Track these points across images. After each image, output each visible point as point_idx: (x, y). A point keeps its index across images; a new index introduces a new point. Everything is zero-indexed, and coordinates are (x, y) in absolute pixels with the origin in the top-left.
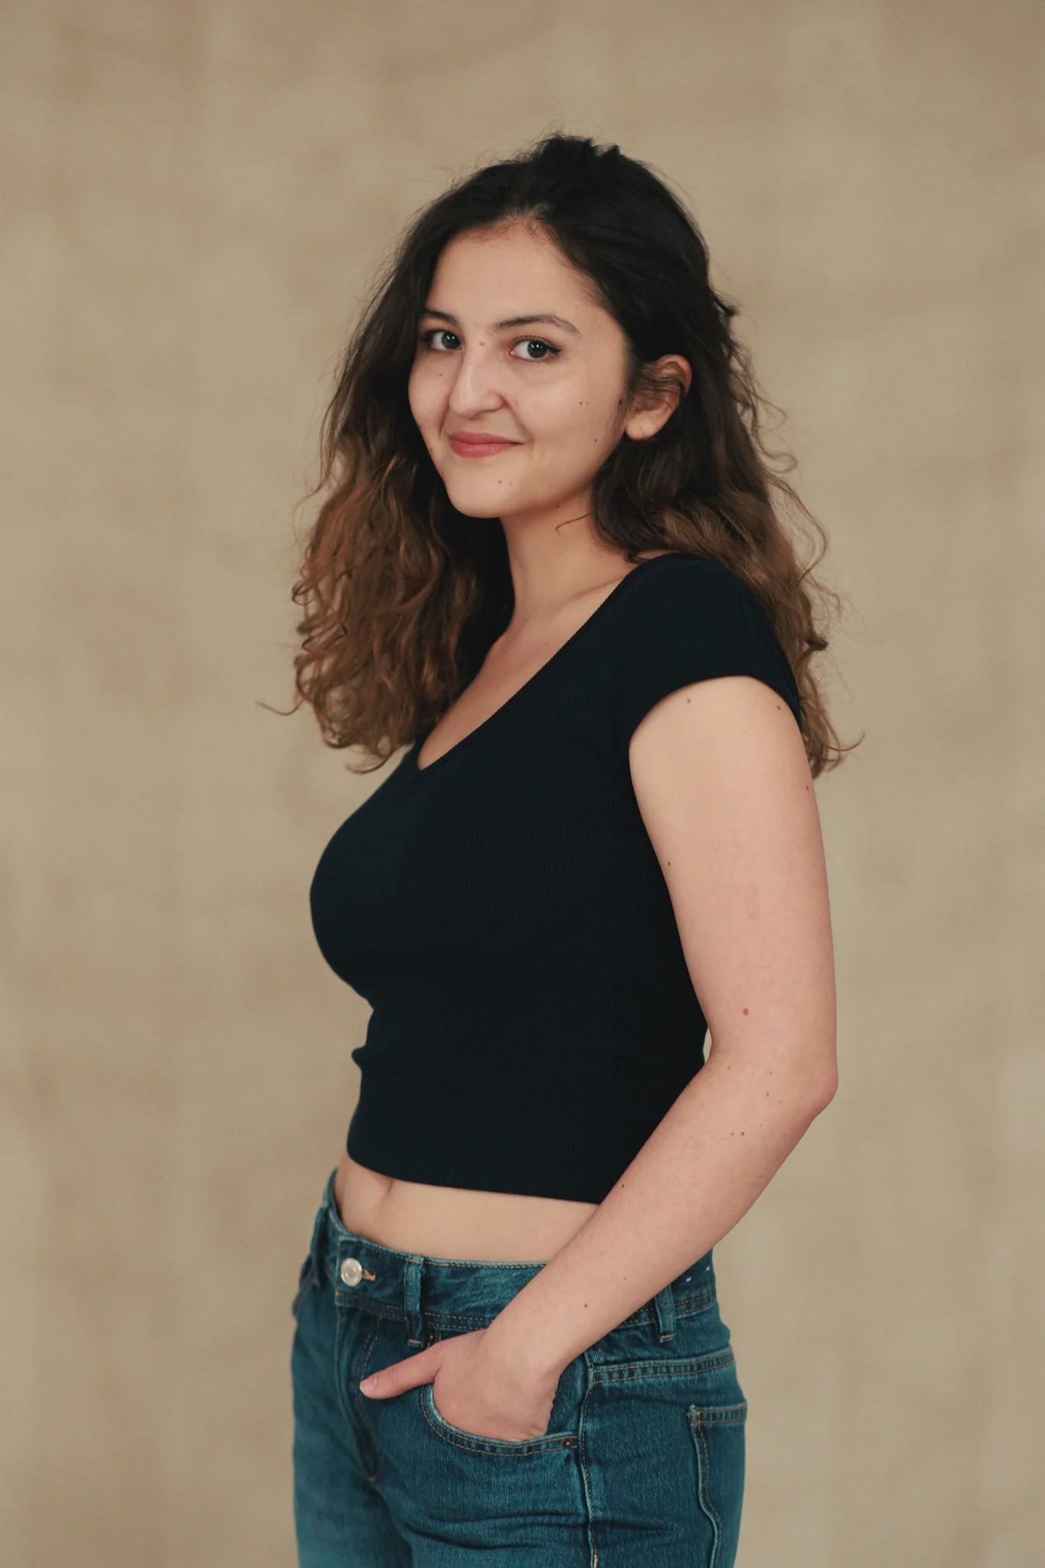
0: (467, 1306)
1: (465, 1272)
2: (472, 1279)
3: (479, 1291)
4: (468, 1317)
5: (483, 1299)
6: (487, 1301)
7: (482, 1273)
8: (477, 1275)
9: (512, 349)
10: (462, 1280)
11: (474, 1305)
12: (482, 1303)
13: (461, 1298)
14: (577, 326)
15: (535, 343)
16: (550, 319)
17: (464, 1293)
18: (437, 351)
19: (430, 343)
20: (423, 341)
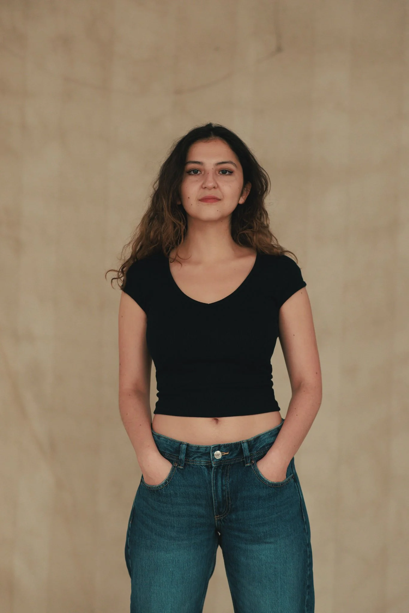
0: (260, 447)
1: (257, 439)
2: (259, 440)
3: (261, 443)
4: (261, 450)
5: (263, 444)
6: (265, 444)
7: (261, 437)
8: (260, 438)
10: (257, 441)
11: (262, 446)
12: (264, 445)
13: (257, 447)
14: (235, 164)
15: (223, 170)
17: (258, 445)
18: (193, 175)
19: (190, 173)
20: (187, 172)
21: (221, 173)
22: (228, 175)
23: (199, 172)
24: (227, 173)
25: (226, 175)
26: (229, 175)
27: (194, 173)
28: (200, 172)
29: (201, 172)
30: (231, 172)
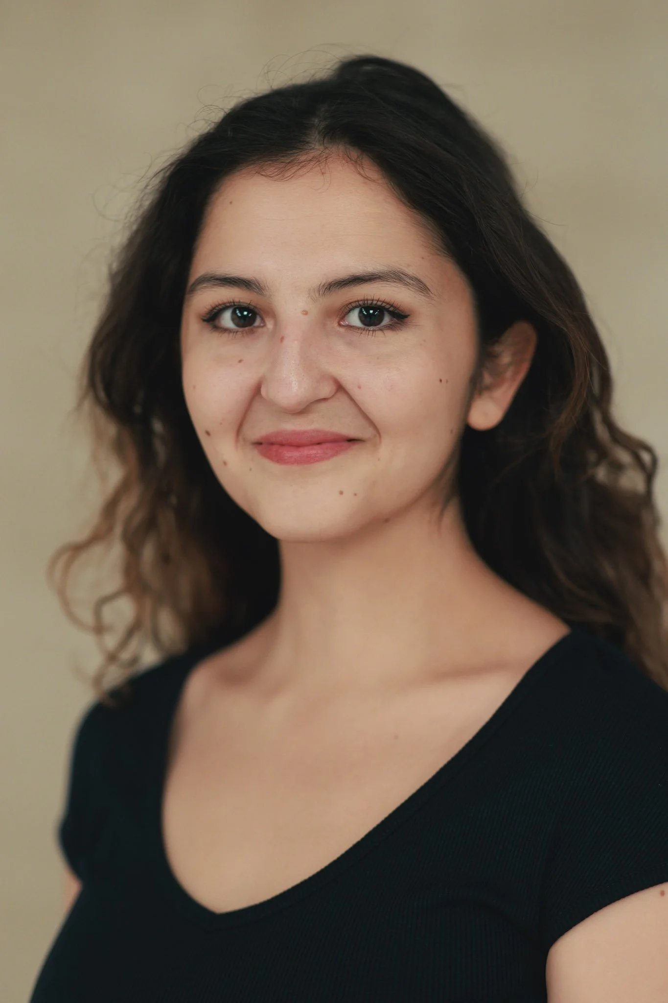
9: (343, 318)
14: (427, 284)
16: (395, 276)
19: (216, 322)
20: (204, 320)
22: (387, 330)
23: (258, 320)
24: (386, 322)
25: (382, 332)
28: (262, 318)
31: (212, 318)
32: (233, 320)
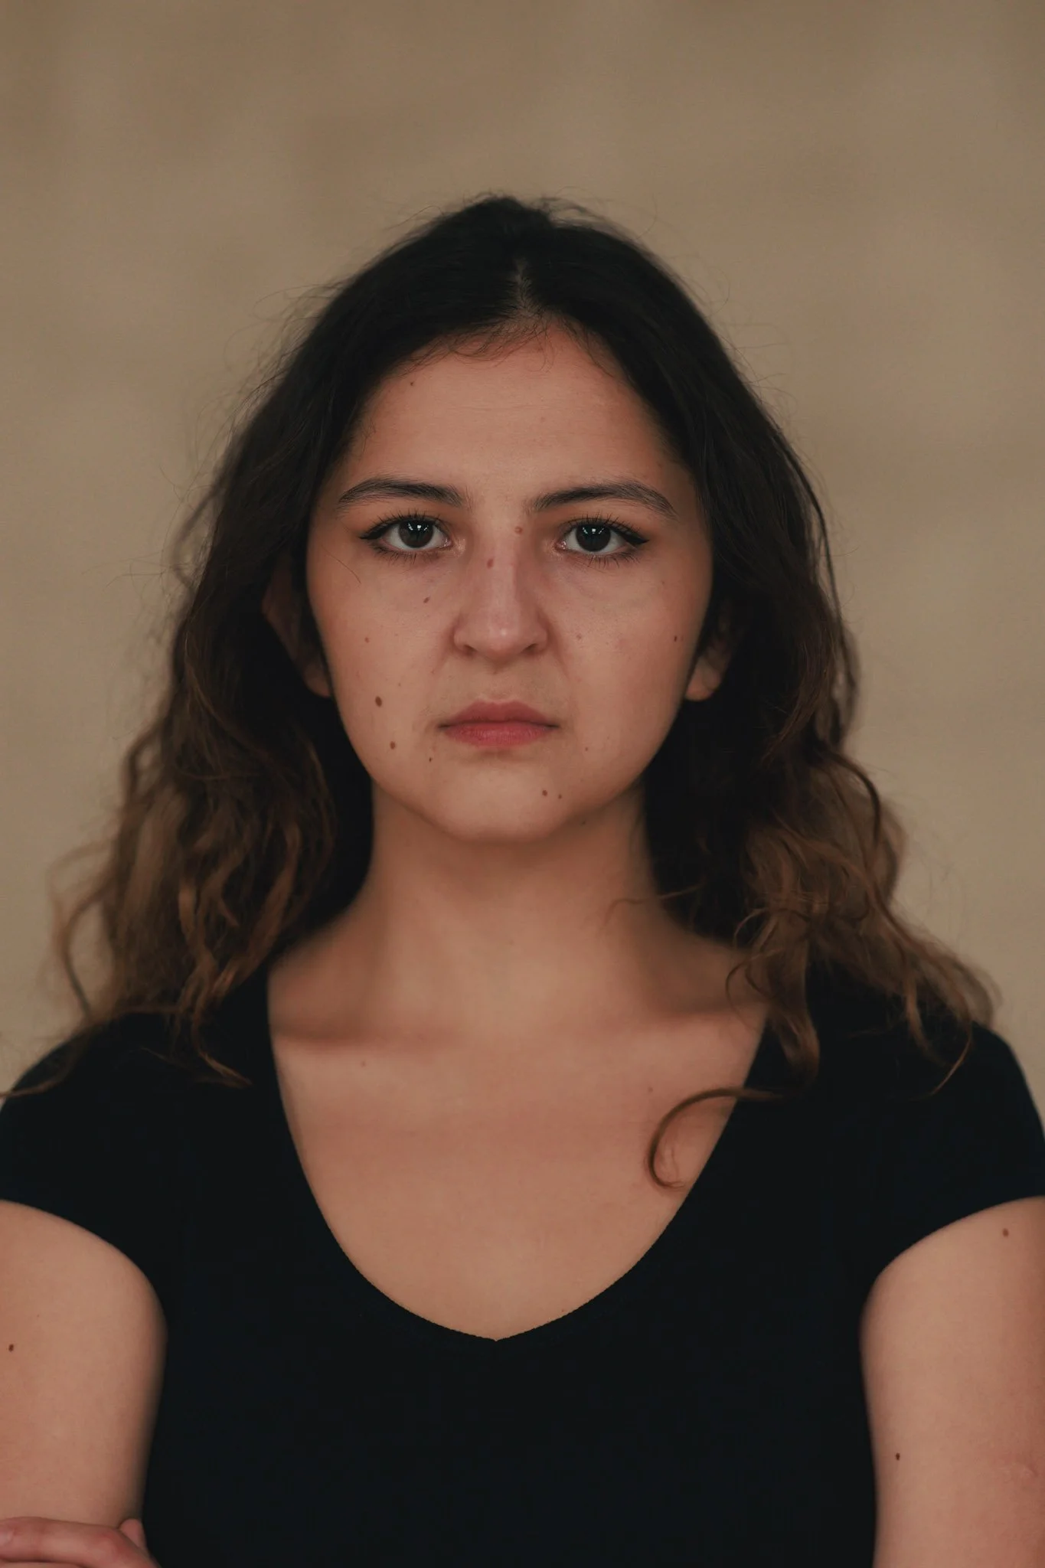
14: (669, 500)
16: (631, 491)
18: (398, 554)
19: (381, 541)
20: (362, 538)
21: (572, 542)
22: (614, 557)
23: (436, 539)
24: (613, 546)
25: (604, 560)
26: (623, 556)
27: (408, 543)
28: (446, 535)
29: (449, 539)
30: (634, 540)
31: (375, 535)
32: (402, 536)
